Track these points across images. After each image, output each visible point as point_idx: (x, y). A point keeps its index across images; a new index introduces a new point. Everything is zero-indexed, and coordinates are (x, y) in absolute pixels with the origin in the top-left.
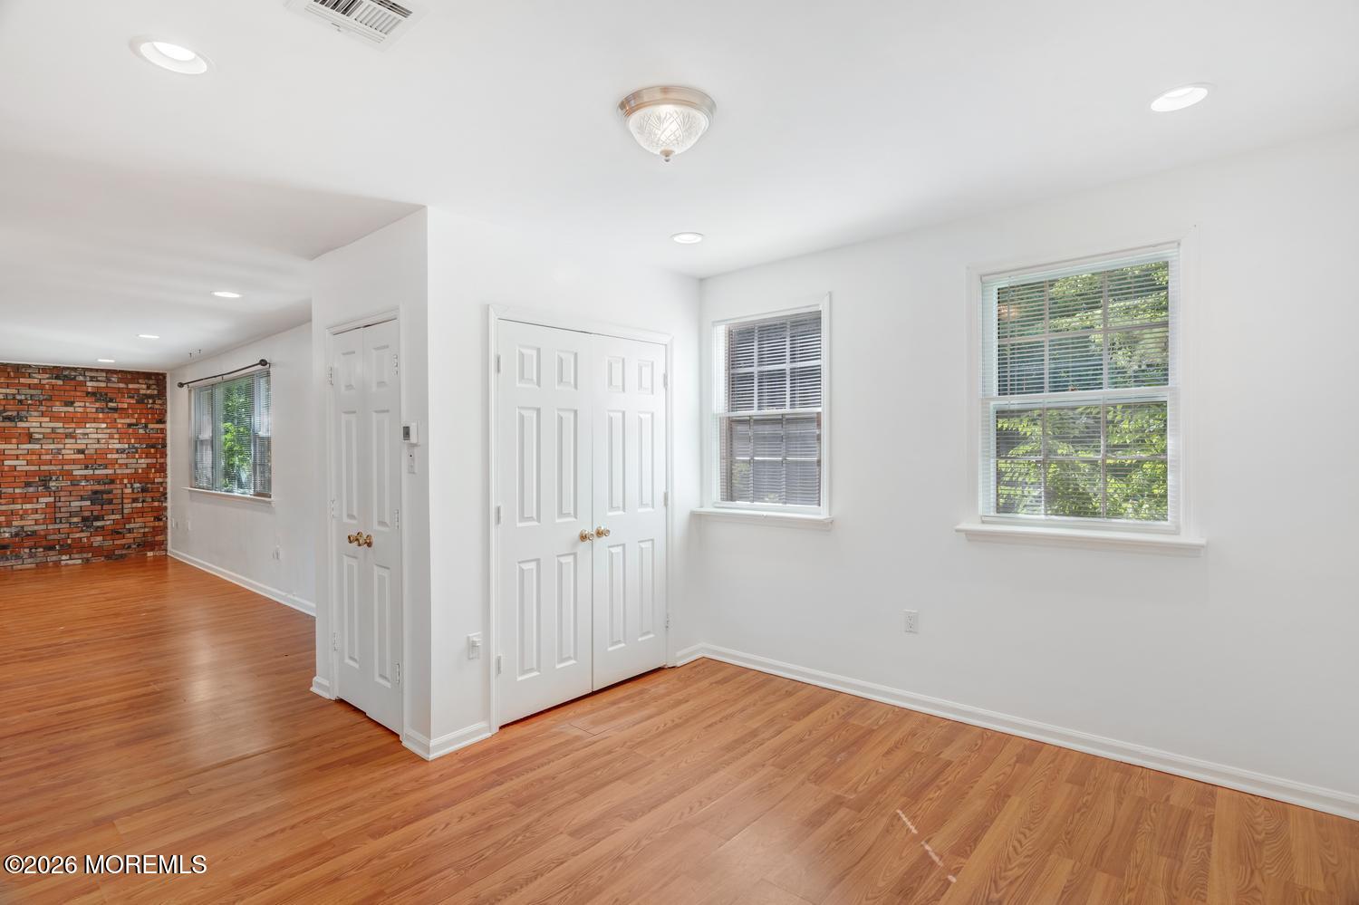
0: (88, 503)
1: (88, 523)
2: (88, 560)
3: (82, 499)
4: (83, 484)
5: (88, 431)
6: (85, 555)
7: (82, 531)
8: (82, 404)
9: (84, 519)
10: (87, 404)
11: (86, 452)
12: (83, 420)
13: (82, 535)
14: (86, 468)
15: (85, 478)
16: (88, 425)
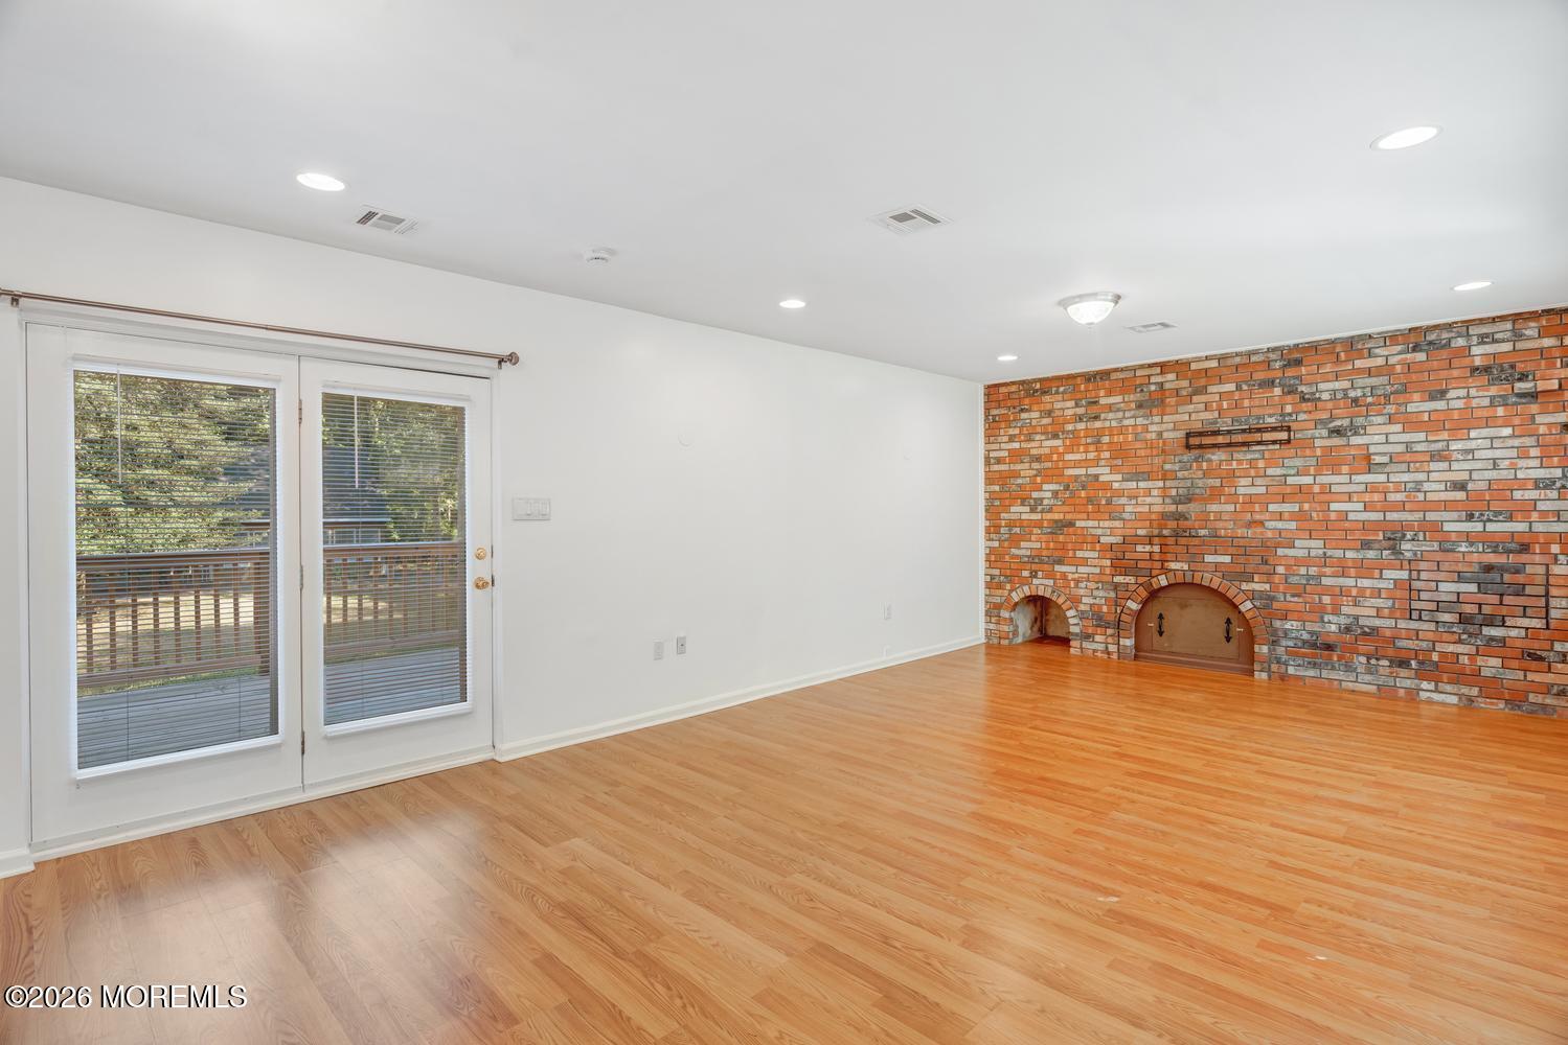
0: (1473, 588)
1: (1471, 628)
2: (1470, 700)
3: (1461, 579)
4: (1463, 549)
5: (1472, 445)
6: (1465, 690)
7: (1460, 641)
8: (1462, 393)
9: (1464, 619)
10: (1473, 392)
11: (1470, 486)
12: (1464, 423)
13: (1460, 649)
14: (1470, 517)
15: (1469, 538)
16: (1473, 434)
